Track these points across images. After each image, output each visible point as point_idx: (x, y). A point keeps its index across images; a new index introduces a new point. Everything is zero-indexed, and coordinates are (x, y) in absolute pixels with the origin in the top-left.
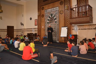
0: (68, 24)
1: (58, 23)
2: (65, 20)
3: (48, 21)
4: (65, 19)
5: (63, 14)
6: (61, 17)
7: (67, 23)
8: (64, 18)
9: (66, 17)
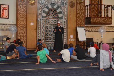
0: (81, 24)
1: (65, 20)
2: (77, 18)
3: (45, 15)
4: (77, 16)
5: (75, 8)
6: (71, 12)
7: (80, 21)
8: (75, 13)
9: (78, 13)
